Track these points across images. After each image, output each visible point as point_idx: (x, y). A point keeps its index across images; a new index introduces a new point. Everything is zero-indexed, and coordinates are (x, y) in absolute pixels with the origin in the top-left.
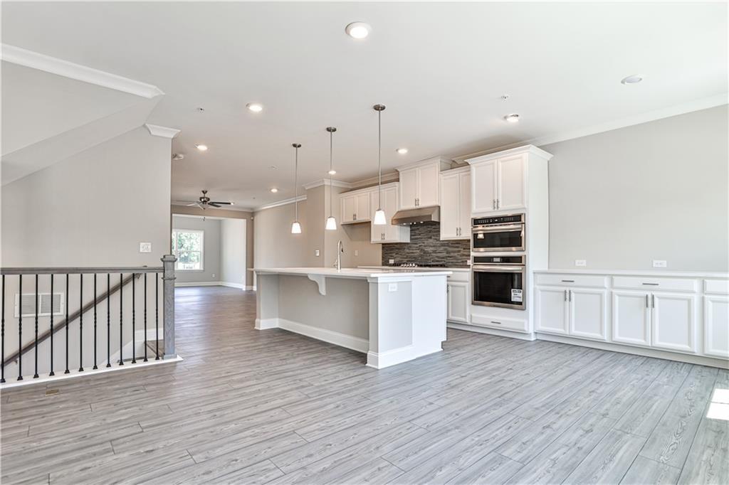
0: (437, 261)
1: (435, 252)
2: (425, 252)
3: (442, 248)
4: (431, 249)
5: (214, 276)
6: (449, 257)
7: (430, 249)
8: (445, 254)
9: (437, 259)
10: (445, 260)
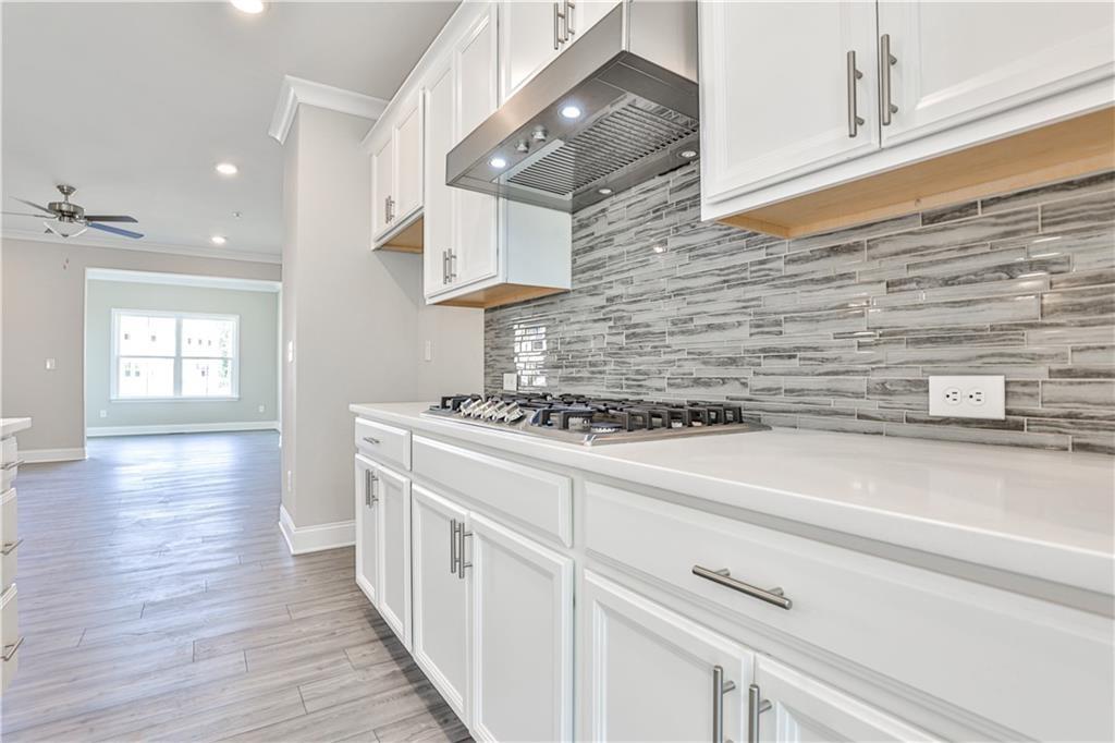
0: (697, 382)
1: (682, 326)
2: (636, 333)
3: (727, 299)
4: (671, 309)
5: (262, 409)
6: (768, 352)
7: (656, 315)
8: (742, 338)
9: (696, 369)
10: (745, 373)
